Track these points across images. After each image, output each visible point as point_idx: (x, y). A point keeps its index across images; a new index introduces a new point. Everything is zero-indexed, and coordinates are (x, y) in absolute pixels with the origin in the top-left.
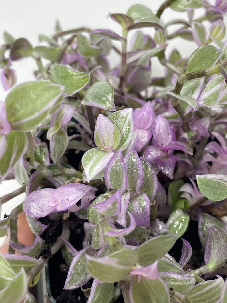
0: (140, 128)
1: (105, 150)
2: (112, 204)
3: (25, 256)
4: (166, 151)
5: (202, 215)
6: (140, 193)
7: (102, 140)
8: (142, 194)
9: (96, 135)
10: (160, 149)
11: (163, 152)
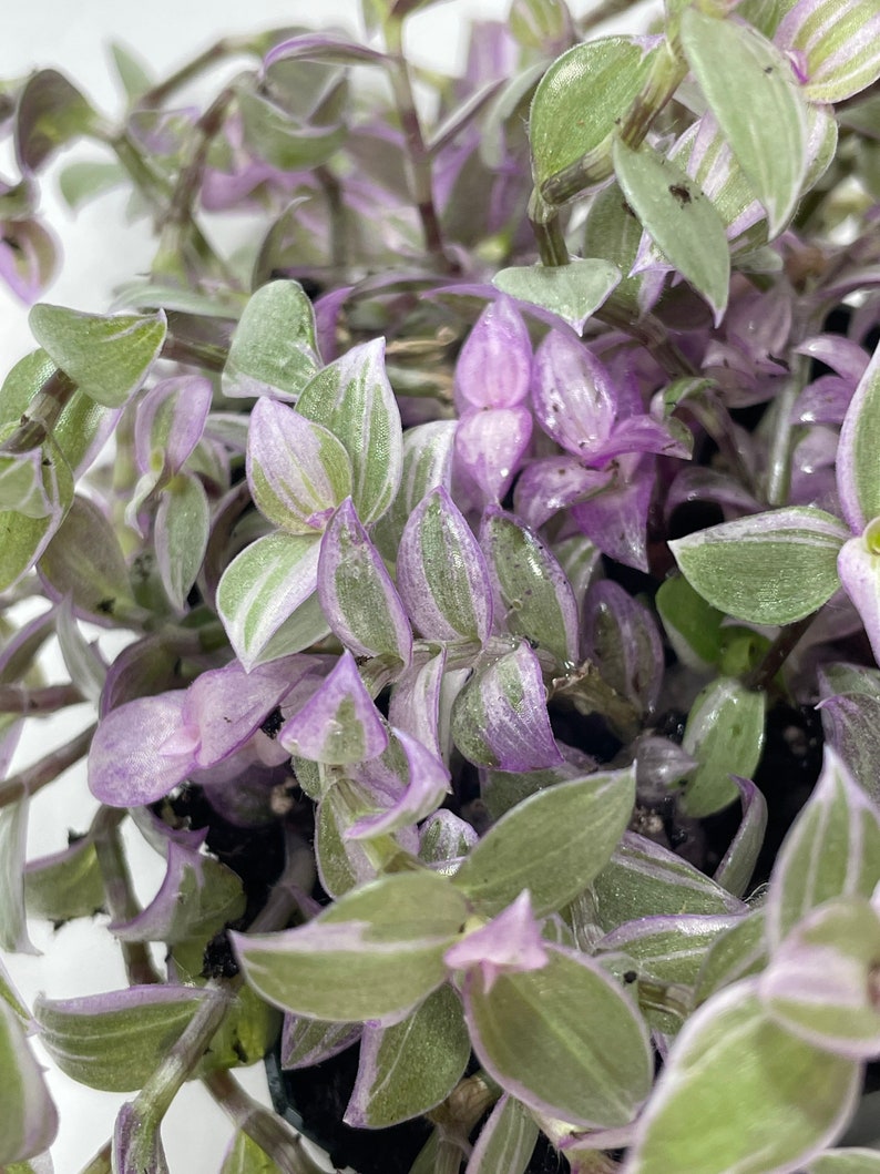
0: (486, 409)
1: (313, 531)
2: (333, 715)
3: (140, 991)
4: (609, 463)
5: (829, 673)
6: (508, 647)
7: (285, 497)
8: (516, 648)
9: (257, 483)
10: (581, 465)
11: (593, 472)
